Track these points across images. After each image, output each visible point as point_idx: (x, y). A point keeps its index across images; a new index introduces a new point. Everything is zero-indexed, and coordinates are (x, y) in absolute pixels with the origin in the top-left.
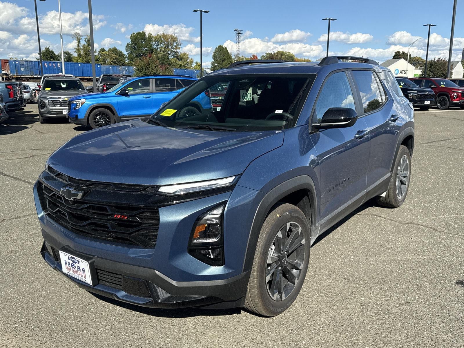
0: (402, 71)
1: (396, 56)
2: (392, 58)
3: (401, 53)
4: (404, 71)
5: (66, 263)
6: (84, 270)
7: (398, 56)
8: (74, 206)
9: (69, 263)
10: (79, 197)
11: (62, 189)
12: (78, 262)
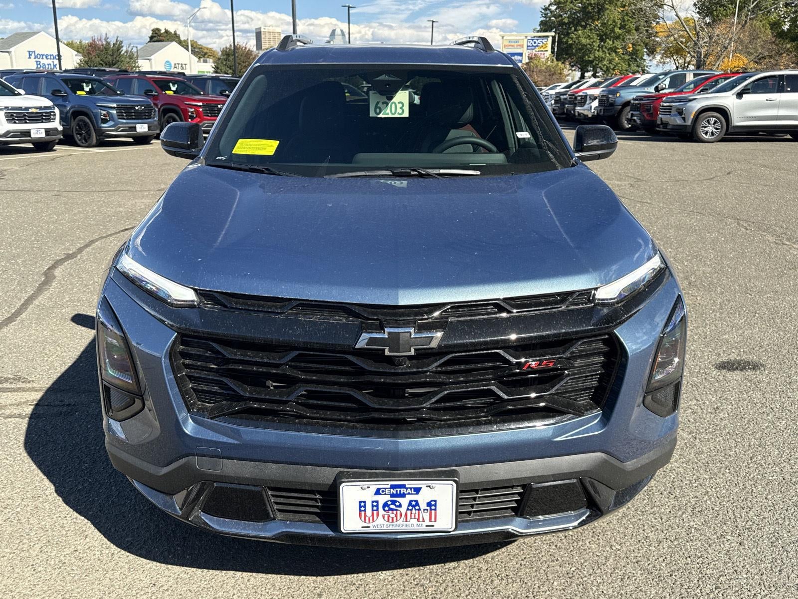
0: (177, 65)
1: (155, 37)
2: (149, 39)
3: (163, 31)
4: (180, 66)
5: (362, 505)
6: (433, 505)
7: (158, 37)
8: (406, 367)
9: (375, 504)
10: (434, 344)
11: (365, 337)
12: (417, 490)
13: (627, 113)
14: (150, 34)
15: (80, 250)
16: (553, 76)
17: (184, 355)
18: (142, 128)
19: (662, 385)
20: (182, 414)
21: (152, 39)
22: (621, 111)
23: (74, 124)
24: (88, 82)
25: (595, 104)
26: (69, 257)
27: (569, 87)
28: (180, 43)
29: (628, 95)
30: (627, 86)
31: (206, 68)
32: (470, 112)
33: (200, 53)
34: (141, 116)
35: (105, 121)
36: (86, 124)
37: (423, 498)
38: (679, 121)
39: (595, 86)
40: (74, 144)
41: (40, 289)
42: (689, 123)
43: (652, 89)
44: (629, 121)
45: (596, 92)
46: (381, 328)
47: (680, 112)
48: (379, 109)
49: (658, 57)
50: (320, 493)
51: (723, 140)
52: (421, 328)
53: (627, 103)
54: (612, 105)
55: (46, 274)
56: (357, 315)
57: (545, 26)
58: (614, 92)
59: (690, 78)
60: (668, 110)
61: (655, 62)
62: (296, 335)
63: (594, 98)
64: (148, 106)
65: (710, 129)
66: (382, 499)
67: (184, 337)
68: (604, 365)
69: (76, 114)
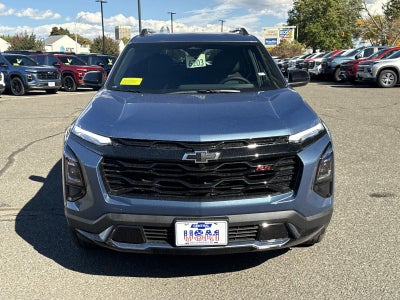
0: (68, 49)
1: (54, 32)
2: (50, 34)
3: (59, 29)
5: (185, 233)
6: (217, 232)
7: (56, 32)
8: (204, 169)
9: (191, 232)
10: (216, 158)
11: (186, 155)
12: (210, 225)
13: (339, 72)
14: (51, 30)
15: (26, 147)
16: (295, 52)
17: (105, 167)
18: (52, 84)
19: (323, 182)
20: (105, 194)
21: (52, 33)
22: (335, 71)
23: (11, 82)
24: (20, 58)
25: (320, 67)
26: (20, 150)
27: (304, 58)
28: (69, 35)
29: (339, 61)
30: (339, 56)
31: (86, 50)
32: (237, 66)
33: (82, 42)
34: (51, 77)
35: (30, 80)
36: (19, 82)
37: (213, 229)
38: (369, 76)
39: (320, 56)
40: (12, 94)
41: (7, 166)
42: (375, 76)
43: (353, 58)
44: (340, 76)
45: (320, 60)
46: (193, 151)
47: (369, 71)
48: (191, 64)
49: (360, 39)
50: (166, 228)
51: (395, 86)
52: (210, 151)
53: (339, 66)
54: (330, 67)
55: (9, 158)
56: (182, 147)
57: (291, 22)
58: (330, 60)
59: (376, 50)
60: (362, 69)
61: (358, 42)
62: (156, 156)
63: (318, 64)
64: (55, 72)
65: (387, 80)
66: (194, 230)
67: (106, 159)
68: (294, 170)
69: (13, 76)
